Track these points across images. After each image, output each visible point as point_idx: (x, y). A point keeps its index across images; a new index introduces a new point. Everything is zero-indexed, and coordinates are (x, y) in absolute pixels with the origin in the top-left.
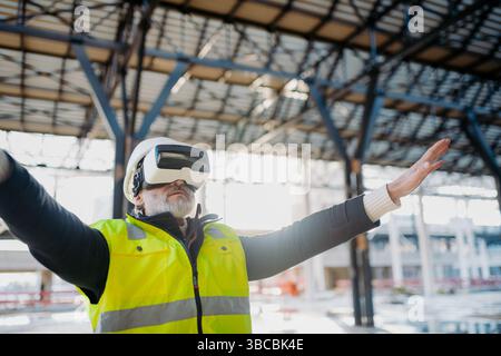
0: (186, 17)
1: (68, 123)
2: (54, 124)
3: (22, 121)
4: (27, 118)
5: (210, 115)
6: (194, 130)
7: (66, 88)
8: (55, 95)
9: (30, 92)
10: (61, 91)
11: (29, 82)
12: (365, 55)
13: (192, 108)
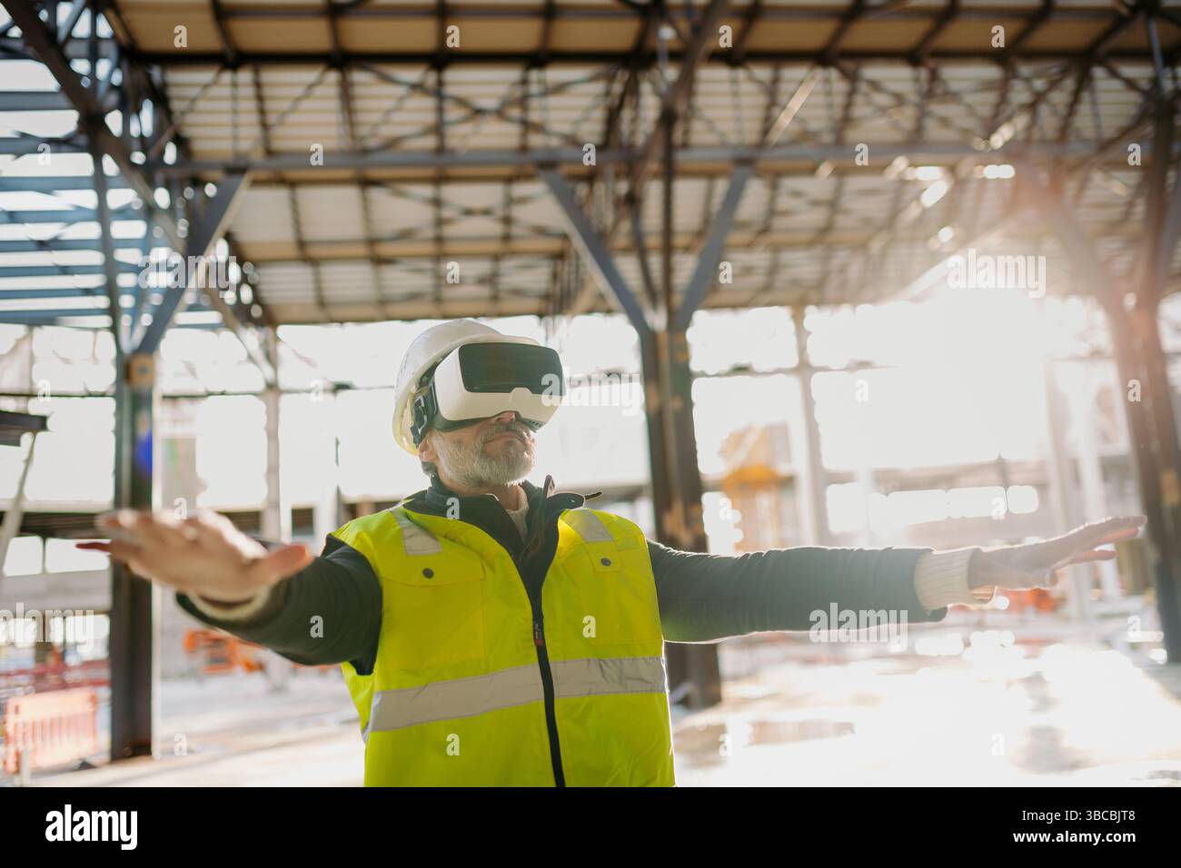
0: (741, 73)
1: (518, 293)
2: (495, 298)
3: (438, 300)
4: (448, 293)
5: (805, 237)
6: (773, 270)
7: (516, 230)
8: (495, 247)
9: (451, 247)
10: (507, 238)
11: (448, 231)
12: (1138, 72)
13: (765, 230)
